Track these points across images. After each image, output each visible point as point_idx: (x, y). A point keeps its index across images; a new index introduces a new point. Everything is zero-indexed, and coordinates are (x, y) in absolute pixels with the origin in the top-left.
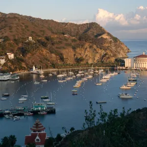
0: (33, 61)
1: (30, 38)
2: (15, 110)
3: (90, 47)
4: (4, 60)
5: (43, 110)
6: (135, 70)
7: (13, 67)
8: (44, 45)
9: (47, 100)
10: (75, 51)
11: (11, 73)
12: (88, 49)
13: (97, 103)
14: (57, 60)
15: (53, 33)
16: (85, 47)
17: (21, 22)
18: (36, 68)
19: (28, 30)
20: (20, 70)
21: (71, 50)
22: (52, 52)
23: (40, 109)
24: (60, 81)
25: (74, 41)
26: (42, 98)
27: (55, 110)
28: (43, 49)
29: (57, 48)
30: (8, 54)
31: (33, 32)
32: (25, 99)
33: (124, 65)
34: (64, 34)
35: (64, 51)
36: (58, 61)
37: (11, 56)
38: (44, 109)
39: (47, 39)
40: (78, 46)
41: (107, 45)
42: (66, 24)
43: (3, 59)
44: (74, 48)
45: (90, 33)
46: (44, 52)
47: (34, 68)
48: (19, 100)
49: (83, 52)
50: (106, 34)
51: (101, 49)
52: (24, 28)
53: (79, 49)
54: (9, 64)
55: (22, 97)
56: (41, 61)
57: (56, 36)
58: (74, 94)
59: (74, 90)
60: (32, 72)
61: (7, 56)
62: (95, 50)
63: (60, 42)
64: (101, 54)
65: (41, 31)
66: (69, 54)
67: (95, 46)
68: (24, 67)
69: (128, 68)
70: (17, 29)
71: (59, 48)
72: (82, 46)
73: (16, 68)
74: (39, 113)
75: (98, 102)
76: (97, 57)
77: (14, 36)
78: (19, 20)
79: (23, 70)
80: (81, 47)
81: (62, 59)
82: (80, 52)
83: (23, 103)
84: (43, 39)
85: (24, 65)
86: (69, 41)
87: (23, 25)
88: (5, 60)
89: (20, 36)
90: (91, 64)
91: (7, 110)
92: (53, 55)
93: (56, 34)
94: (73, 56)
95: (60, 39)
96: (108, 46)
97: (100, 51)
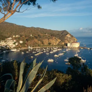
1: (31, 35)
3: (55, 39)
4: (17, 43)
7: (21, 46)
8: (36, 38)
10: (49, 40)
15: (41, 33)
17: (30, 29)
18: (30, 47)
20: (24, 47)
21: (47, 40)
25: (49, 36)
29: (42, 39)
31: (33, 33)
34: (46, 34)
35: (44, 40)
37: (21, 42)
41: (66, 38)
42: (55, 31)
44: (48, 39)
45: (63, 34)
49: (52, 41)
50: (69, 34)
51: (59, 39)
52: (30, 31)
54: (19, 45)
61: (19, 42)
62: (57, 40)
65: (37, 32)
66: (46, 42)
70: (27, 32)
76: (57, 43)
80: (51, 38)
81: (43, 43)
84: (37, 36)
86: (47, 36)
89: (28, 34)
92: (39, 42)
93: (43, 34)
94: (48, 42)
95: (44, 36)
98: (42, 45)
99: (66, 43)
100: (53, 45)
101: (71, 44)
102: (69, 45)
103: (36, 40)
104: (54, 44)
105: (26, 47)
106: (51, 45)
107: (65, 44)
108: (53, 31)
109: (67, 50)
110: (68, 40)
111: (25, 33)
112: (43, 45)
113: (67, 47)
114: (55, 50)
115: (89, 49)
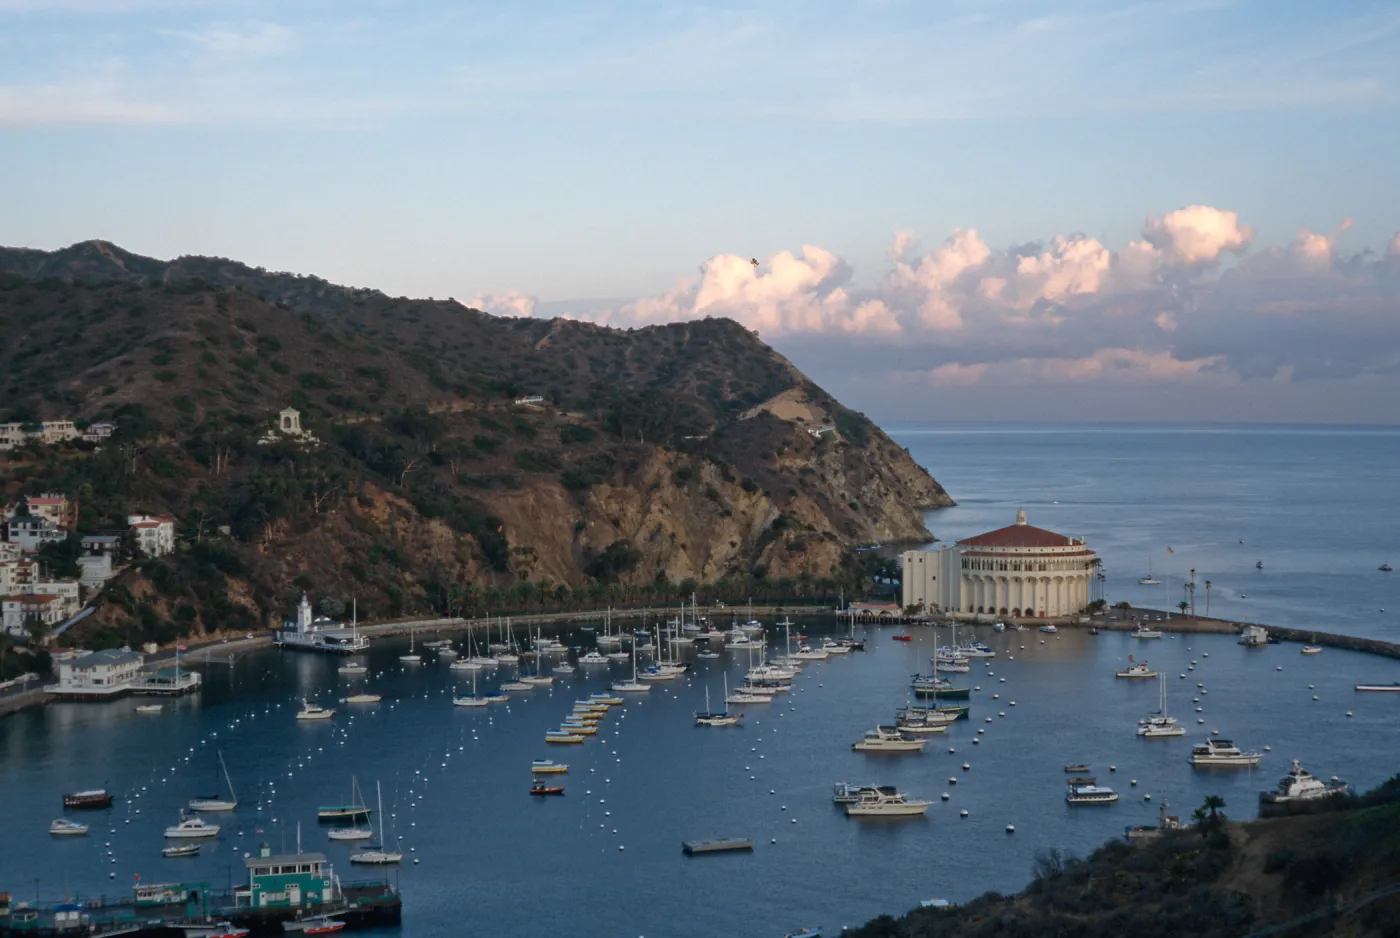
0: (303, 567)
2: (124, 906)
3: (682, 477)
4: (107, 559)
5: (319, 907)
6: (967, 622)
7: (162, 611)
9: (355, 833)
10: (581, 503)
11: (152, 648)
12: (668, 491)
13: (688, 852)
14: (463, 563)
15: (440, 384)
16: (649, 478)
17: (234, 313)
18: (316, 612)
19: (276, 367)
20: (210, 629)
21: (558, 495)
22: (426, 512)
23: (295, 896)
24: (466, 702)
25: (574, 435)
26: (324, 821)
27: (397, 907)
28: (370, 489)
29: (463, 481)
30: (136, 520)
31: (309, 380)
32: (213, 830)
33: (896, 595)
34: (513, 394)
35: (503, 505)
36: (471, 564)
37: (157, 535)
38: (327, 895)
39: (405, 425)
40: (603, 469)
41: (800, 463)
43: (99, 553)
44: (576, 486)
45: (695, 383)
46: (380, 512)
47: (306, 612)
48: (171, 832)
49: (631, 510)
50: (796, 393)
51: (749, 487)
52: (251, 350)
53: (605, 489)
54: (142, 588)
55: (192, 812)
56: (355, 570)
57: (457, 407)
58: (542, 794)
59: (547, 766)
60: (290, 638)
61: (128, 537)
62: (712, 495)
63: (488, 446)
64: (749, 525)
65: (363, 372)
66: (541, 525)
67: (709, 472)
68: (243, 610)
69: (922, 615)
70: (209, 359)
71: (482, 484)
72: (632, 470)
73: (186, 614)
74: (288, 926)
75: (696, 846)
76: (727, 542)
77: (183, 403)
78: (222, 302)
79: (231, 626)
80: (619, 475)
81: (494, 555)
82: (614, 507)
83: (194, 854)
84: (375, 424)
85: (238, 593)
86: (548, 440)
87: (248, 335)
88: (117, 561)
89: (224, 402)
90: (687, 588)
91: (68, 908)
92: (439, 529)
93: (462, 391)
94: (568, 538)
95: (487, 423)
96: (805, 471)
97: (743, 504)
98: (482, 582)
100: (661, 576)
103: (380, 504)
104: (679, 572)
105: (243, 621)
106: (624, 577)
111: (181, 387)
112: (494, 580)
113: (894, 611)
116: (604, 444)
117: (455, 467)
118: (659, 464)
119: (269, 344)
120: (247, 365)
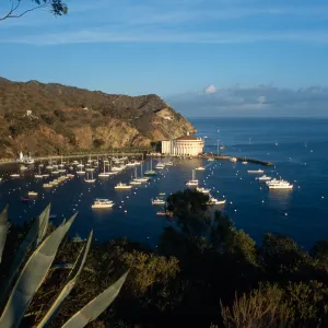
1: (29, 112)
3: (118, 125)
6: (174, 157)
8: (49, 121)
10: (94, 131)
12: (114, 128)
15: (67, 105)
16: (110, 125)
17: (23, 89)
18: (24, 155)
19: (30, 101)
21: (89, 128)
22: (58, 132)
28: (46, 128)
31: (37, 104)
33: (160, 150)
34: (83, 107)
35: (77, 131)
36: (67, 144)
39: (56, 113)
40: (100, 123)
42: (118, 96)
44: (94, 127)
45: (147, 107)
49: (106, 132)
50: (166, 109)
51: (132, 127)
52: (25, 98)
53: (100, 127)
57: (70, 109)
60: (18, 161)
62: (124, 129)
63: (75, 118)
64: (132, 135)
65: (50, 102)
66: (85, 135)
67: (124, 124)
68: (10, 154)
70: (14, 99)
71: (72, 127)
72: (106, 123)
76: (126, 139)
77: (7, 109)
79: (6, 158)
80: (104, 124)
81: (72, 142)
82: (102, 132)
84: (50, 114)
85: (9, 151)
87: (25, 95)
89: (16, 109)
90: (116, 150)
92: (61, 136)
93: (72, 106)
94: (91, 138)
95: (76, 113)
96: (159, 124)
97: (131, 131)
98: (69, 147)
99: (156, 140)
100: (110, 148)
101: (175, 142)
102: (166, 147)
103: (48, 131)
104: (116, 145)
105: (10, 156)
106: (102, 147)
107: (153, 144)
108: (109, 96)
109: (160, 166)
110: (162, 131)
111: (6, 106)
112: (73, 147)
113: (159, 154)
114: (118, 165)
115: (235, 160)
116: (101, 118)
117: (67, 123)
118: (113, 122)
119: (30, 96)
120: (24, 101)
